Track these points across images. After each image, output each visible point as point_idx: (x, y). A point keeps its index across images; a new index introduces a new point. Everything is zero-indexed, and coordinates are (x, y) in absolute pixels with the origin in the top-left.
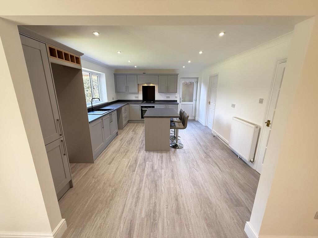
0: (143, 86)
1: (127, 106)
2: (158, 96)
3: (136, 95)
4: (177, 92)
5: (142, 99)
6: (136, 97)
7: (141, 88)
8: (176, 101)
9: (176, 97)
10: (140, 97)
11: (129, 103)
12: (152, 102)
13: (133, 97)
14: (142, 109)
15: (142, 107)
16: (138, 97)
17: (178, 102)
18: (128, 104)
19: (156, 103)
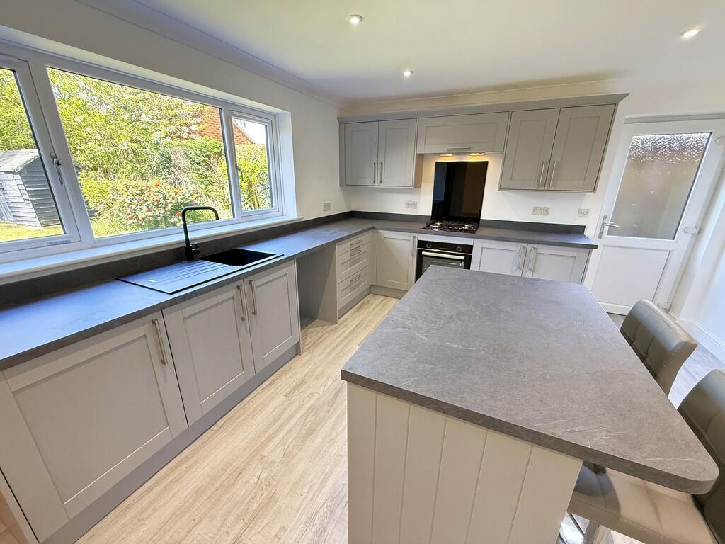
0: (437, 163)
1: (364, 238)
2: (495, 206)
3: (411, 198)
4: (594, 191)
5: (429, 213)
6: (409, 205)
7: (430, 172)
8: (579, 230)
9: (583, 213)
10: (425, 207)
11: (376, 224)
12: (466, 227)
13: (397, 205)
14: (419, 252)
15: (422, 244)
16: (415, 206)
17: (591, 234)
18: (373, 228)
19: (481, 231)
